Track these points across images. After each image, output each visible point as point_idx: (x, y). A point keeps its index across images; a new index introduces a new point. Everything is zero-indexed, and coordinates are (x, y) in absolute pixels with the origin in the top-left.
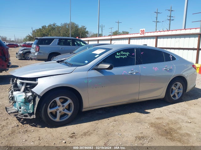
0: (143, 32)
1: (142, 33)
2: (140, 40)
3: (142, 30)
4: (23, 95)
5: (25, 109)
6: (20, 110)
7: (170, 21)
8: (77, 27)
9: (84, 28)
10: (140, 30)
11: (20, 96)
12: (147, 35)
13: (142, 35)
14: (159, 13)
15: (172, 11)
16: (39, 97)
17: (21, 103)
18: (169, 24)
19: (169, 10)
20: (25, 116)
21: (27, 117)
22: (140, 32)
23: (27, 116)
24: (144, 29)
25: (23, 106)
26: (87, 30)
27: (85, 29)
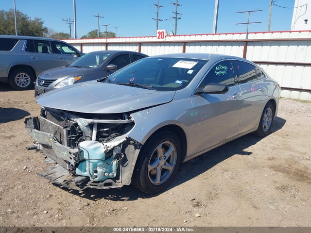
0: (162, 35)
1: (160, 37)
2: (158, 47)
3: (161, 31)
4: (99, 147)
5: (105, 172)
6: (95, 174)
7: (176, 20)
8: (24, 19)
9: (40, 21)
10: (158, 31)
11: (95, 149)
12: (168, 39)
13: (161, 40)
14: (160, 6)
15: (178, 5)
16: (136, 148)
17: (98, 162)
18: (175, 25)
19: (174, 4)
20: (106, 185)
21: (112, 185)
22: (158, 35)
23: (110, 184)
24: (164, 31)
25: (101, 166)
26: (44, 26)
27: (42, 23)
